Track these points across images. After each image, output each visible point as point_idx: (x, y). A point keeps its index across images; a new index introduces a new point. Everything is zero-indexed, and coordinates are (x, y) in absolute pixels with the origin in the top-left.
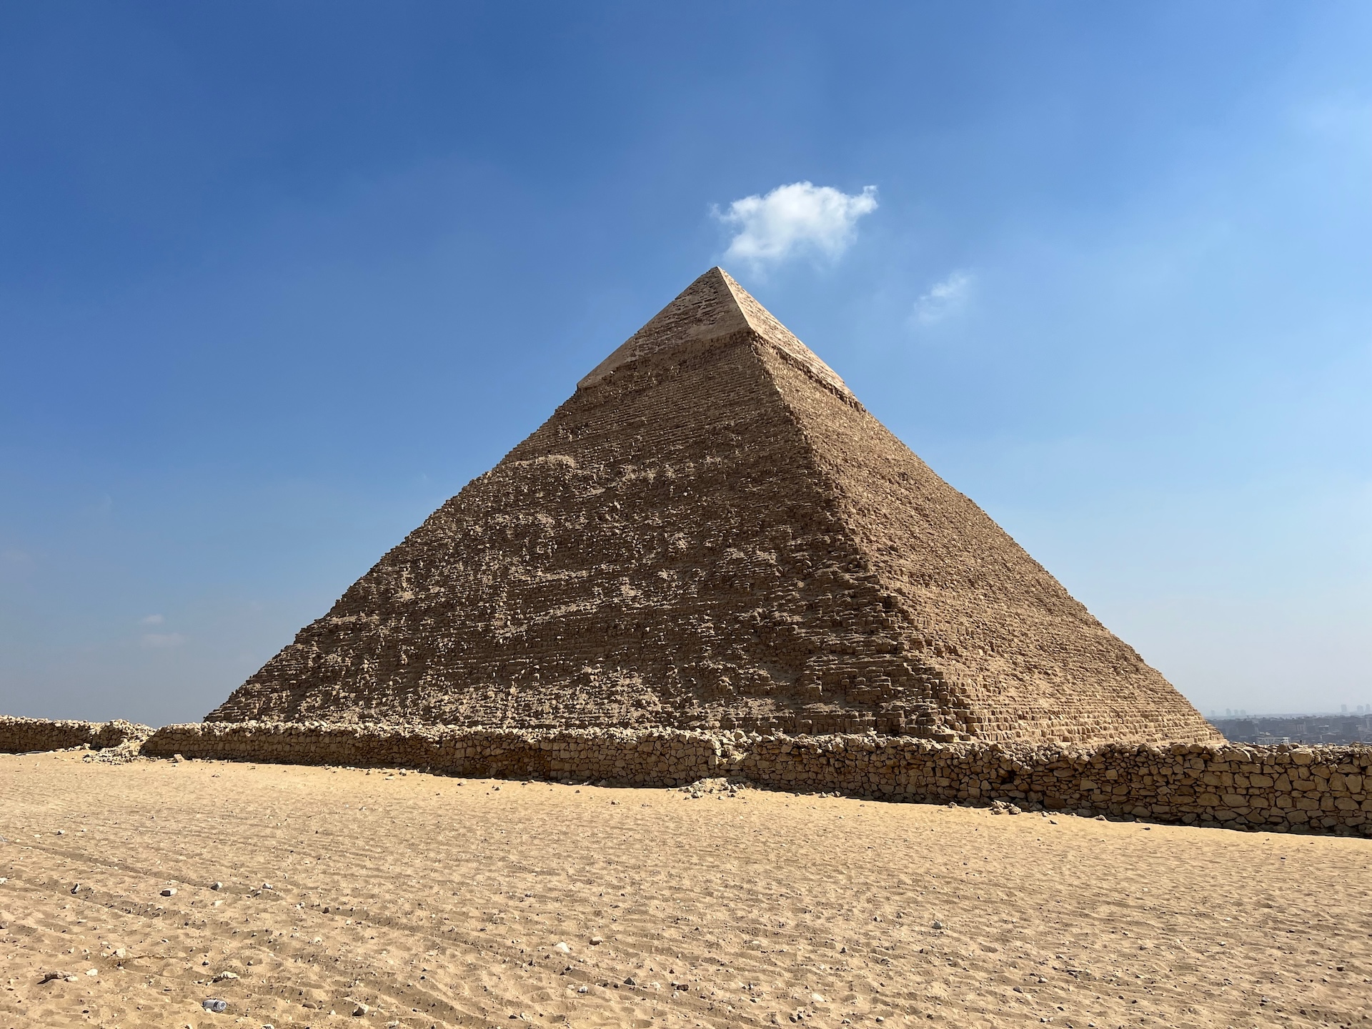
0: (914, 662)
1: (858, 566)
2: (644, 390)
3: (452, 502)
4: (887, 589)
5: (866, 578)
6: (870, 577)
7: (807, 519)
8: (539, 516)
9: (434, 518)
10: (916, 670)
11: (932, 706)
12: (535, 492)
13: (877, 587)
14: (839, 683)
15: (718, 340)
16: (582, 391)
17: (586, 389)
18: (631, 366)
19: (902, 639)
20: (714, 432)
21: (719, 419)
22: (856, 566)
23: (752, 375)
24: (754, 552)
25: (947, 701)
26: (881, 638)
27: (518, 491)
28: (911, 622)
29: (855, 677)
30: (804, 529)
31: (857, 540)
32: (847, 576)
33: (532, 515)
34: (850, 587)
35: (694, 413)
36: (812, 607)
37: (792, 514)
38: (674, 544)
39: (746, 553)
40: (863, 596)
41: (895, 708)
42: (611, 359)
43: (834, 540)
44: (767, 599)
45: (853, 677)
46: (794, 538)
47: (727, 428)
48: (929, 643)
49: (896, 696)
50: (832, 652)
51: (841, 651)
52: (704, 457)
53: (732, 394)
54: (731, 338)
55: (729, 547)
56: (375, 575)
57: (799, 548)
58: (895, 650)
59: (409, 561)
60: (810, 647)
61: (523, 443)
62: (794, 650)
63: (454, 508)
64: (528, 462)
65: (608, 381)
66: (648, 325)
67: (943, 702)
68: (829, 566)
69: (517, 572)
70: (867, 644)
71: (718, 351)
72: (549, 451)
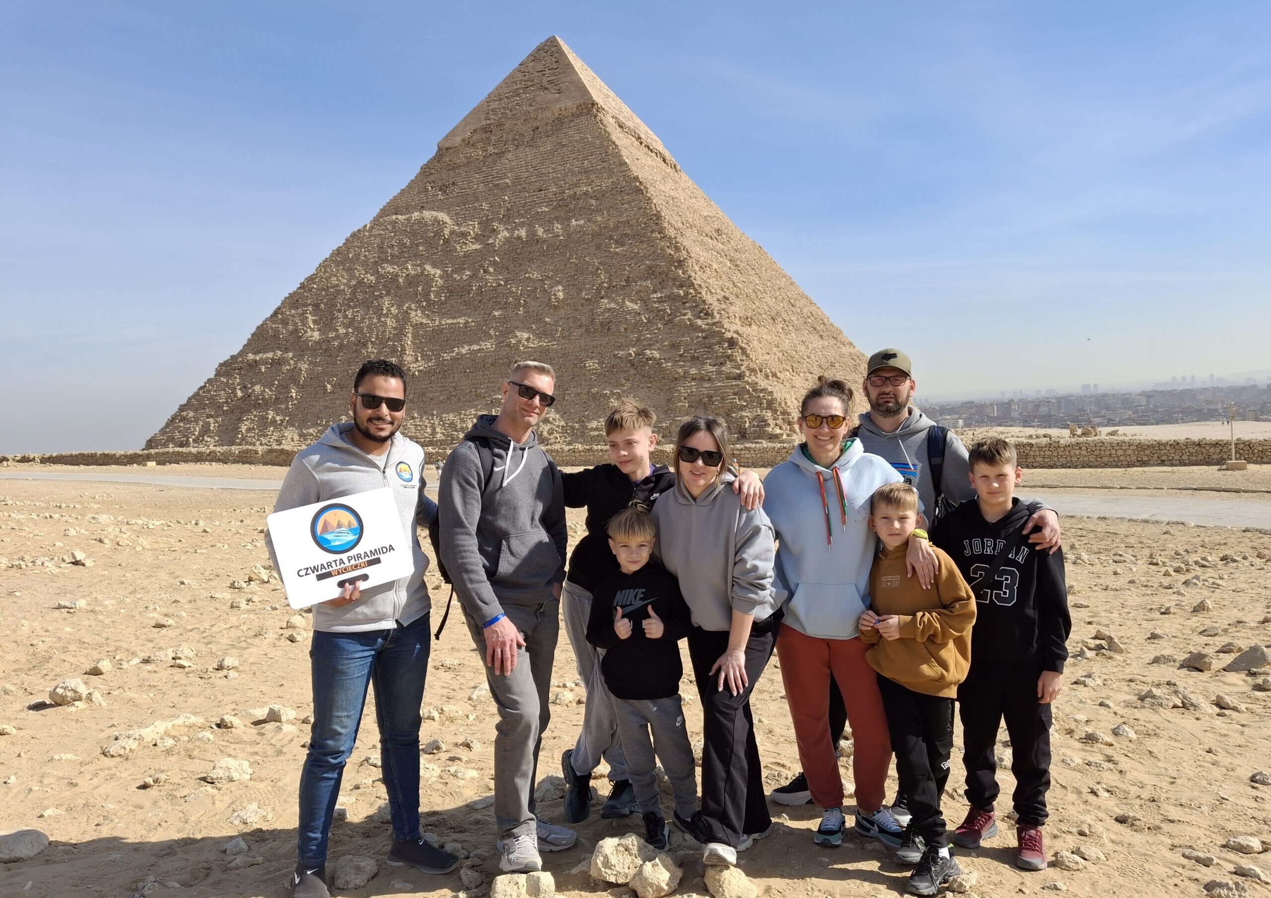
0: (754, 385)
1: (707, 314)
2: (503, 153)
3: (338, 252)
4: (729, 331)
5: (714, 324)
6: (717, 323)
7: (663, 276)
8: (428, 267)
9: (324, 266)
10: (755, 390)
11: (768, 414)
12: (417, 245)
13: (723, 331)
14: (700, 401)
15: (566, 109)
16: (443, 151)
17: (447, 149)
18: (487, 129)
19: (743, 368)
20: (574, 197)
21: (576, 185)
22: (705, 314)
23: (602, 145)
24: (624, 302)
25: (777, 411)
26: (728, 368)
27: (401, 244)
28: (748, 356)
29: (711, 397)
30: (662, 284)
31: (704, 293)
32: (699, 322)
33: (420, 265)
34: (703, 331)
35: (554, 178)
36: (674, 346)
37: (651, 272)
38: (555, 295)
39: (617, 303)
40: (713, 337)
41: (742, 417)
42: (466, 121)
43: (687, 294)
44: (638, 340)
45: (710, 397)
46: (655, 292)
47: (586, 194)
48: (761, 371)
49: (742, 408)
50: (694, 379)
51: (702, 379)
52: (569, 219)
53: (586, 162)
54: (577, 108)
55: (602, 298)
56: (280, 316)
57: (660, 301)
58: (740, 377)
59: (309, 305)
60: (676, 376)
61: (395, 198)
62: (664, 378)
63: (340, 258)
64: (404, 217)
65: (467, 143)
66: (496, 89)
67: (775, 411)
68: (684, 315)
69: (417, 316)
70: (719, 372)
71: (566, 120)
72: (422, 207)
